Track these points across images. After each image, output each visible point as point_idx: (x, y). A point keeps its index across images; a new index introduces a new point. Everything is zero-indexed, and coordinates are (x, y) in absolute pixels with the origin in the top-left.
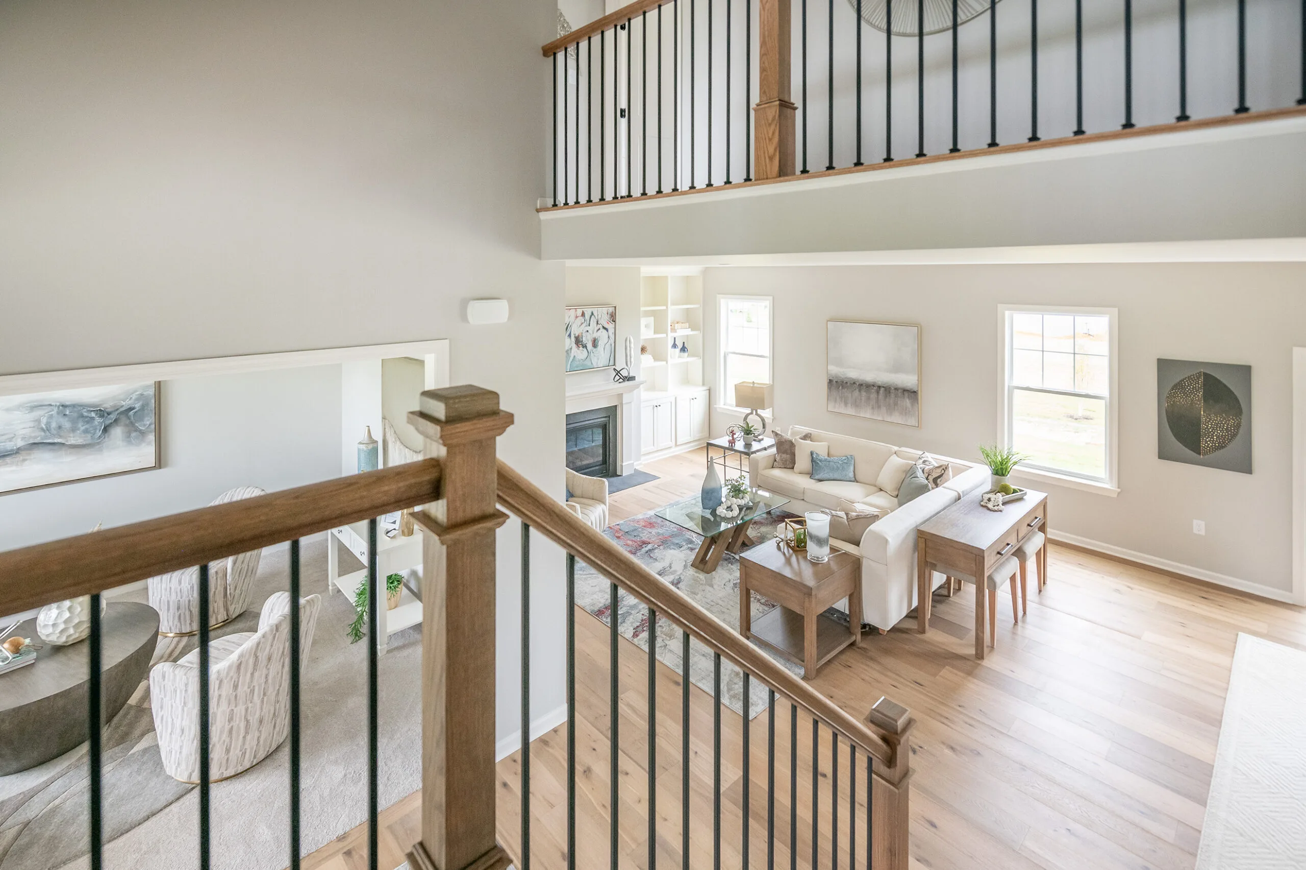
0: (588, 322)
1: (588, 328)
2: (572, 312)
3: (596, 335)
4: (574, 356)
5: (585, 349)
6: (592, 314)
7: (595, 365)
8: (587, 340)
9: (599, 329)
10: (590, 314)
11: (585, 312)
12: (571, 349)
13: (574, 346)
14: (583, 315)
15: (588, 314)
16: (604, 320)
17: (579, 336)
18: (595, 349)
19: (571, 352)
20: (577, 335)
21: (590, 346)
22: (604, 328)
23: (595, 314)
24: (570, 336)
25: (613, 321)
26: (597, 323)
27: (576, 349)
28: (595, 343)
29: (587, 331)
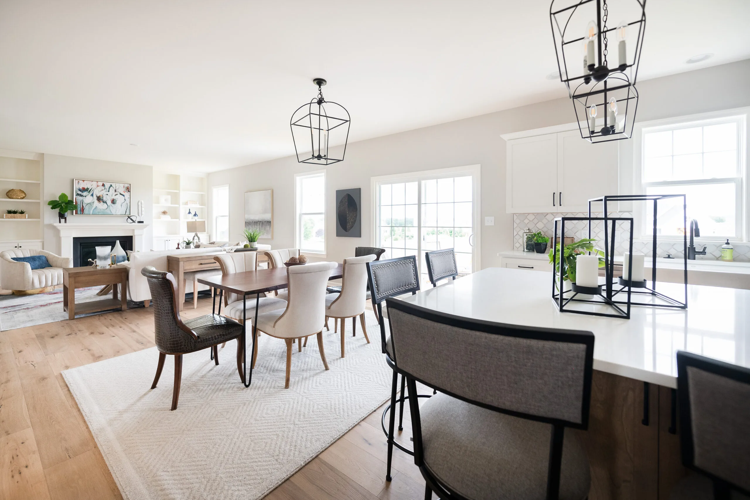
0: (108, 190)
1: (108, 193)
2: (95, 184)
3: (114, 197)
4: (96, 207)
5: (105, 204)
6: (111, 186)
7: (113, 212)
8: (108, 199)
9: (117, 194)
10: (109, 186)
11: (105, 185)
12: (93, 202)
13: (96, 202)
14: (103, 185)
15: (107, 185)
16: (122, 190)
17: (100, 196)
18: (114, 205)
19: (93, 204)
20: (98, 195)
21: (109, 202)
22: (121, 194)
23: (113, 185)
24: (92, 195)
25: (128, 191)
26: (115, 191)
27: (98, 203)
28: (113, 202)
29: (107, 194)
